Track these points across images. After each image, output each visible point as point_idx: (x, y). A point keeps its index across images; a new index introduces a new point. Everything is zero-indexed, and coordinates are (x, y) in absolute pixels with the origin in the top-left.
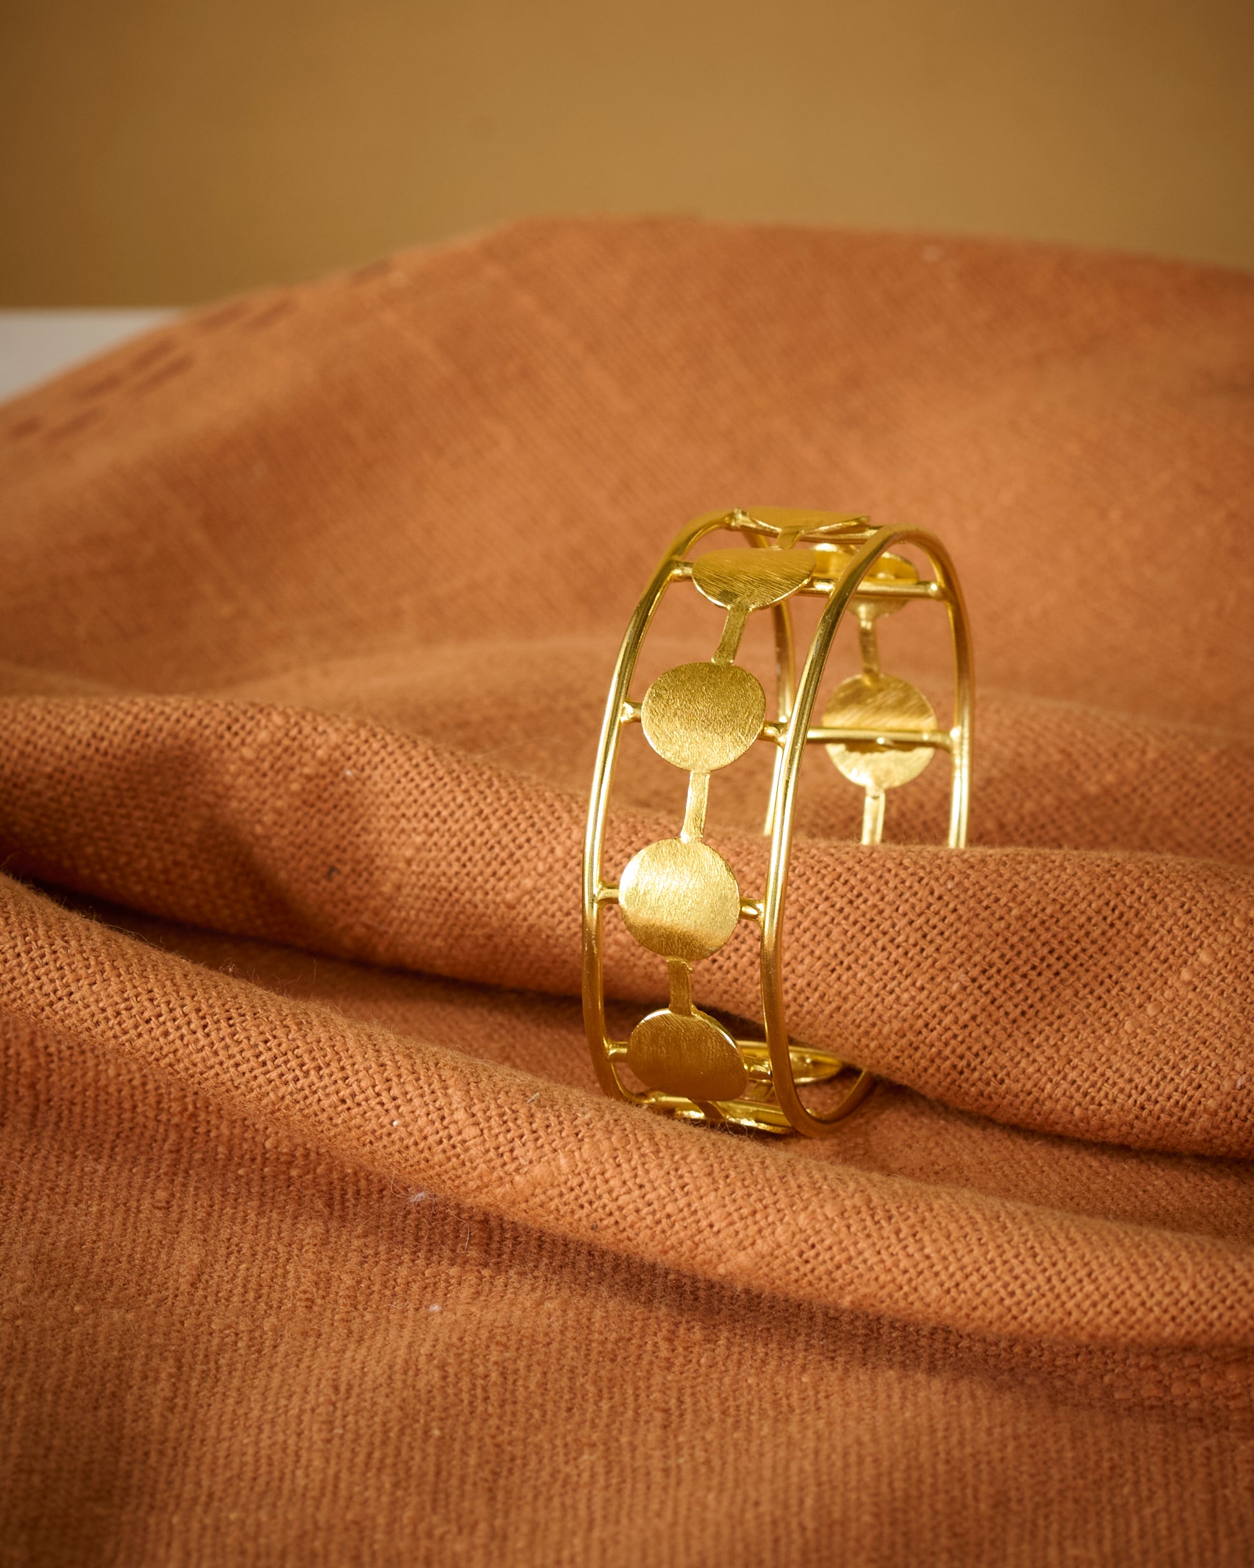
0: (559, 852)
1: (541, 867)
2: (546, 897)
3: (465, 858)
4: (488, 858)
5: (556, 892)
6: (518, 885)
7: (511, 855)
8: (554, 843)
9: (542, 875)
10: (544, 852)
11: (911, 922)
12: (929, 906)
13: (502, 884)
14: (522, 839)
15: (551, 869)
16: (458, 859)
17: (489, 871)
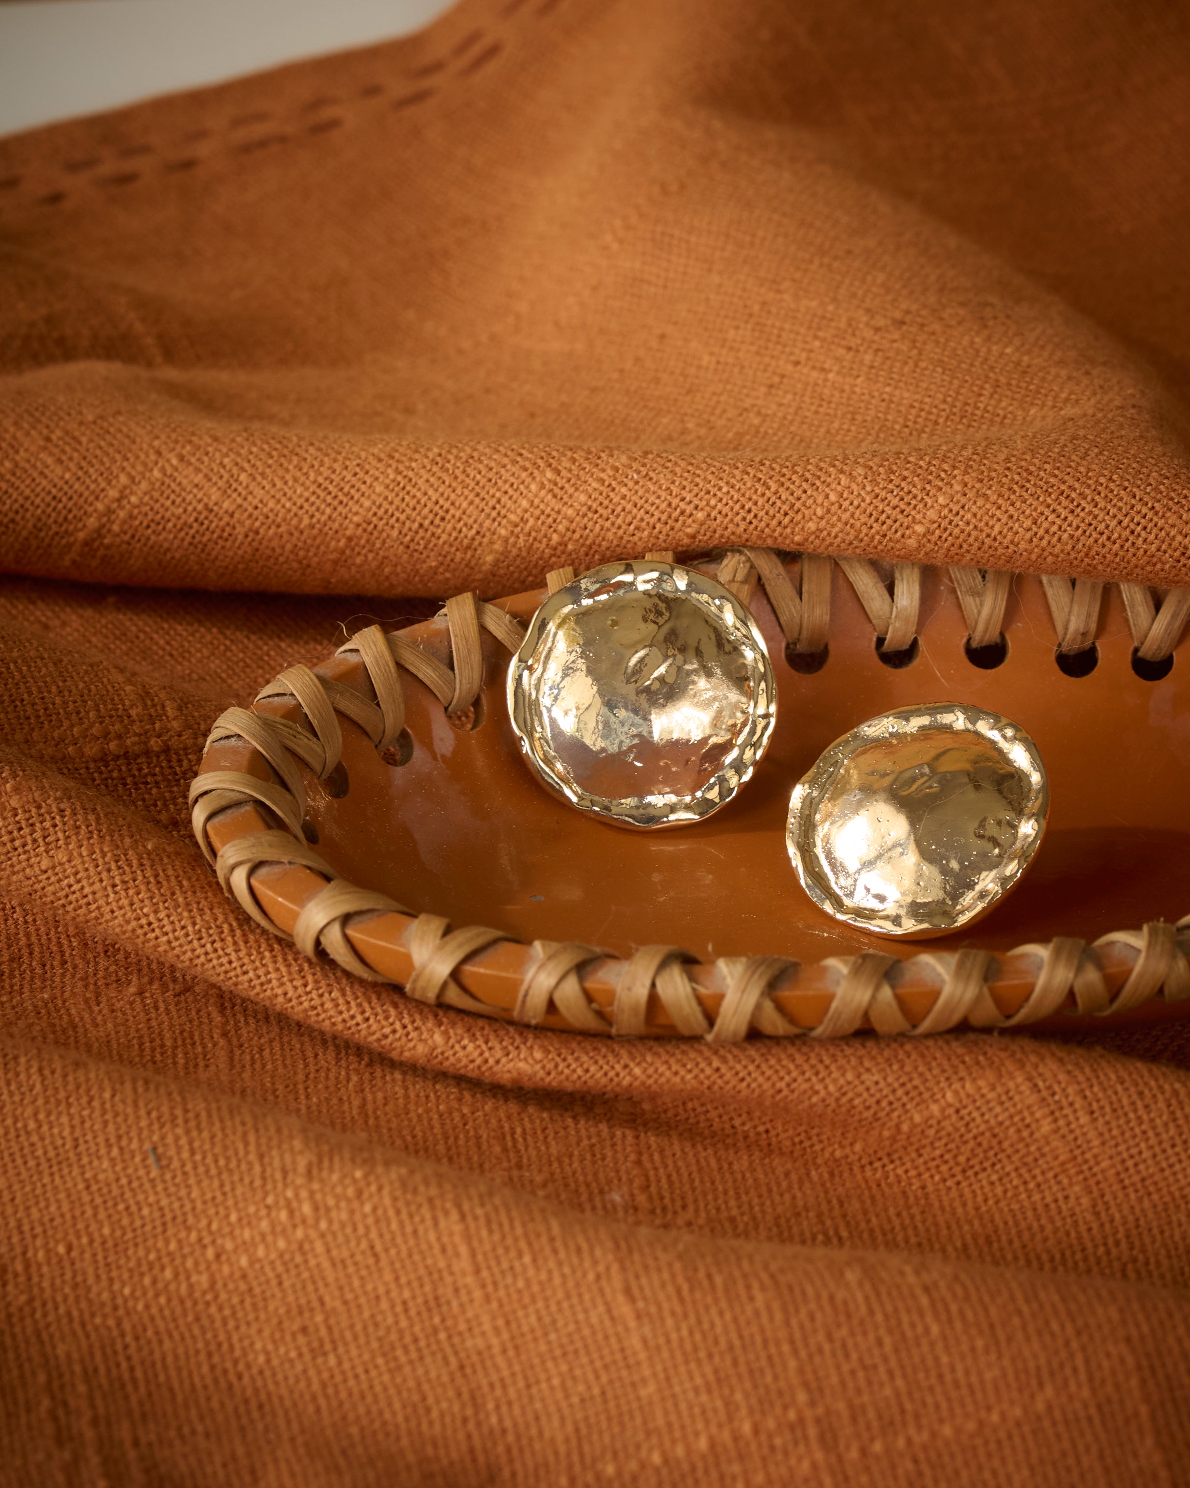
0: (833, 497)
1: (819, 512)
2: (829, 534)
3: (750, 517)
4: (771, 513)
5: (836, 530)
6: (803, 528)
7: (792, 506)
8: (827, 490)
9: (822, 518)
10: (820, 500)
11: (1120, 522)
12: (1132, 507)
13: (788, 530)
14: (799, 492)
15: (828, 511)
16: (744, 519)
17: (774, 522)
